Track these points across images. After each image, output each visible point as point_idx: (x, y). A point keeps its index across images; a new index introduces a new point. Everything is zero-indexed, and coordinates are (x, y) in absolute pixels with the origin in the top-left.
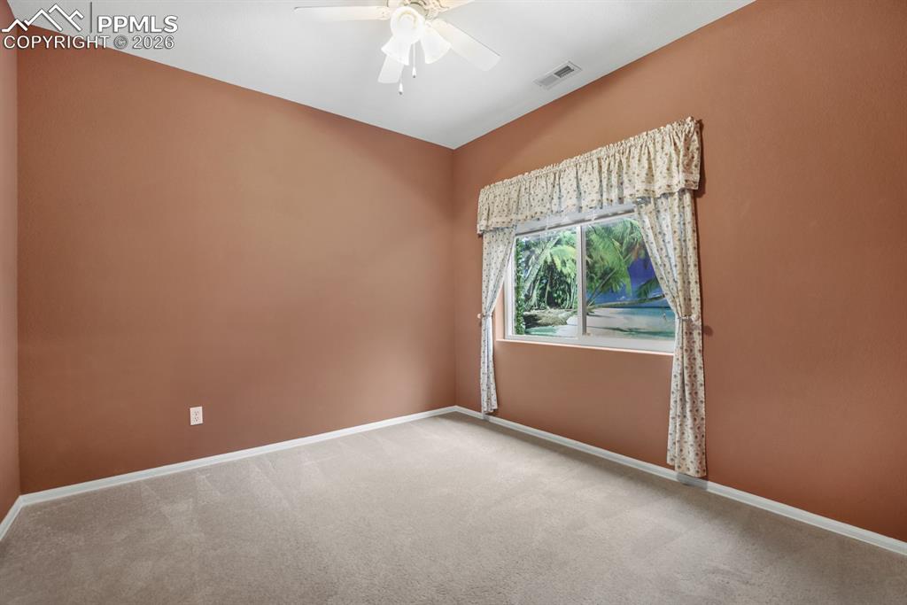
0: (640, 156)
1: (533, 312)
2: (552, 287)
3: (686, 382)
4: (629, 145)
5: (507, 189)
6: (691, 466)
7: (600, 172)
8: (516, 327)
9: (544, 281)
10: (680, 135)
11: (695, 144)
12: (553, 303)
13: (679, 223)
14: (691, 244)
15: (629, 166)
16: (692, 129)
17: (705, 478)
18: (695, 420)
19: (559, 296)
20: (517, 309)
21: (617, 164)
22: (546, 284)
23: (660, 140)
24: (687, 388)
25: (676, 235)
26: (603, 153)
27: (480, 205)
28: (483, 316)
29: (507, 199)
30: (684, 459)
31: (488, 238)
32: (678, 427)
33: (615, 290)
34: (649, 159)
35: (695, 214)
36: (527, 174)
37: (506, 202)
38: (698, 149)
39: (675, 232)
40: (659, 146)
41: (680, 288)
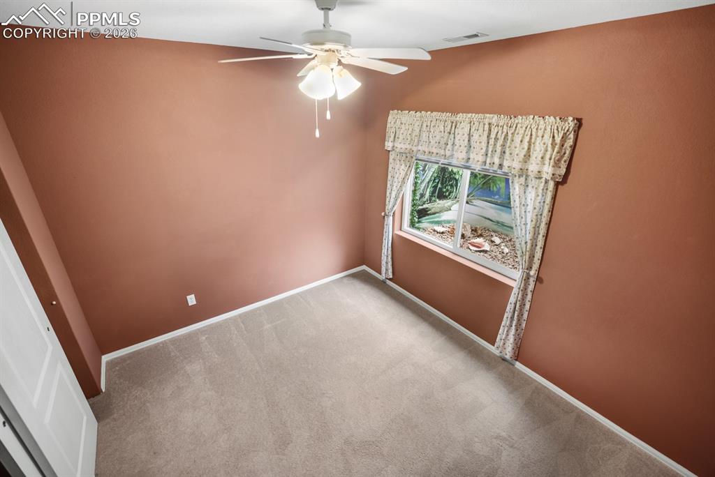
0: (523, 137)
1: (425, 206)
2: (442, 184)
3: (517, 309)
4: (517, 121)
5: (412, 119)
6: (509, 353)
7: (488, 137)
8: (411, 220)
9: (437, 181)
10: (560, 130)
11: (570, 142)
12: (442, 196)
13: (540, 203)
14: (545, 220)
15: (513, 141)
16: (571, 128)
17: (516, 360)
18: (517, 330)
19: (448, 190)
20: (413, 206)
21: (503, 137)
22: (438, 183)
23: (543, 127)
24: (516, 312)
25: (536, 211)
26: (494, 120)
27: (388, 125)
28: (385, 214)
29: (410, 130)
30: (505, 349)
31: (393, 155)
32: (505, 332)
33: (491, 189)
34: (530, 143)
35: (554, 198)
36: (429, 112)
37: (410, 132)
38: (571, 147)
39: (535, 208)
40: (540, 133)
41: (528, 249)
